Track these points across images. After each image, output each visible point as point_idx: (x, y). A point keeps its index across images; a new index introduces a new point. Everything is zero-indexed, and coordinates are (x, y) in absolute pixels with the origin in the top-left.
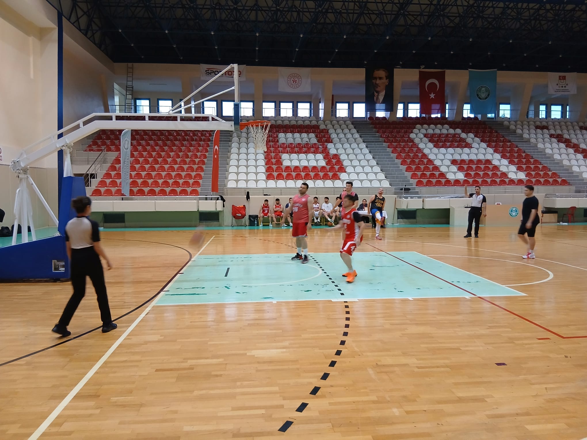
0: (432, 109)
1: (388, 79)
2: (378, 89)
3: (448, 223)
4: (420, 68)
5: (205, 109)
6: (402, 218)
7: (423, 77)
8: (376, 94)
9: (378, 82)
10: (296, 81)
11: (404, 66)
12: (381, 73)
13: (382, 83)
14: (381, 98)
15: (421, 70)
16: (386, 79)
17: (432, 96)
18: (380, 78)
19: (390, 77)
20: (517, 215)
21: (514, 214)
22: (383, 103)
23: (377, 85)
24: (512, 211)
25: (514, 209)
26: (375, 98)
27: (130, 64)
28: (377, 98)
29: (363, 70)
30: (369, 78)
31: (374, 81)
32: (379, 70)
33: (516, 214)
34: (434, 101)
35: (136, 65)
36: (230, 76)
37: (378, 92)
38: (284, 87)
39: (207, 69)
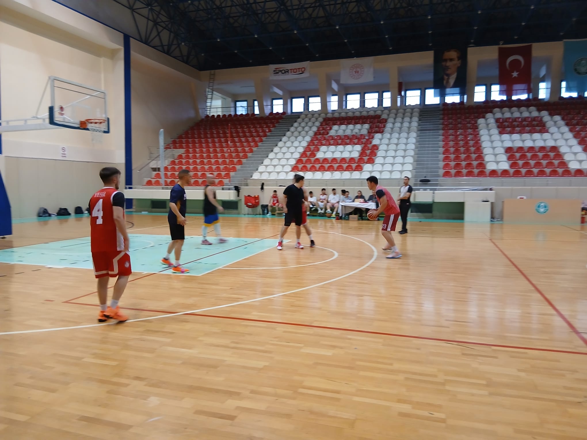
0: (514, 89)
1: (460, 60)
2: (449, 72)
3: (462, 218)
4: (499, 44)
5: (274, 106)
6: (416, 212)
7: (503, 54)
8: (446, 77)
9: (449, 64)
10: (358, 71)
11: (478, 44)
12: (453, 54)
13: (453, 65)
14: (452, 81)
15: (500, 47)
16: (458, 60)
17: (515, 74)
18: (451, 60)
19: (463, 58)
20: (546, 212)
21: (542, 210)
22: (454, 86)
23: (447, 68)
24: (539, 207)
25: (542, 204)
26: (445, 82)
27: (212, 71)
28: (448, 82)
29: (431, 53)
30: (438, 60)
31: (444, 63)
32: (449, 51)
33: (545, 210)
34: (518, 81)
35: (217, 71)
36: (295, 73)
37: (448, 75)
38: (347, 79)
39: (276, 69)
